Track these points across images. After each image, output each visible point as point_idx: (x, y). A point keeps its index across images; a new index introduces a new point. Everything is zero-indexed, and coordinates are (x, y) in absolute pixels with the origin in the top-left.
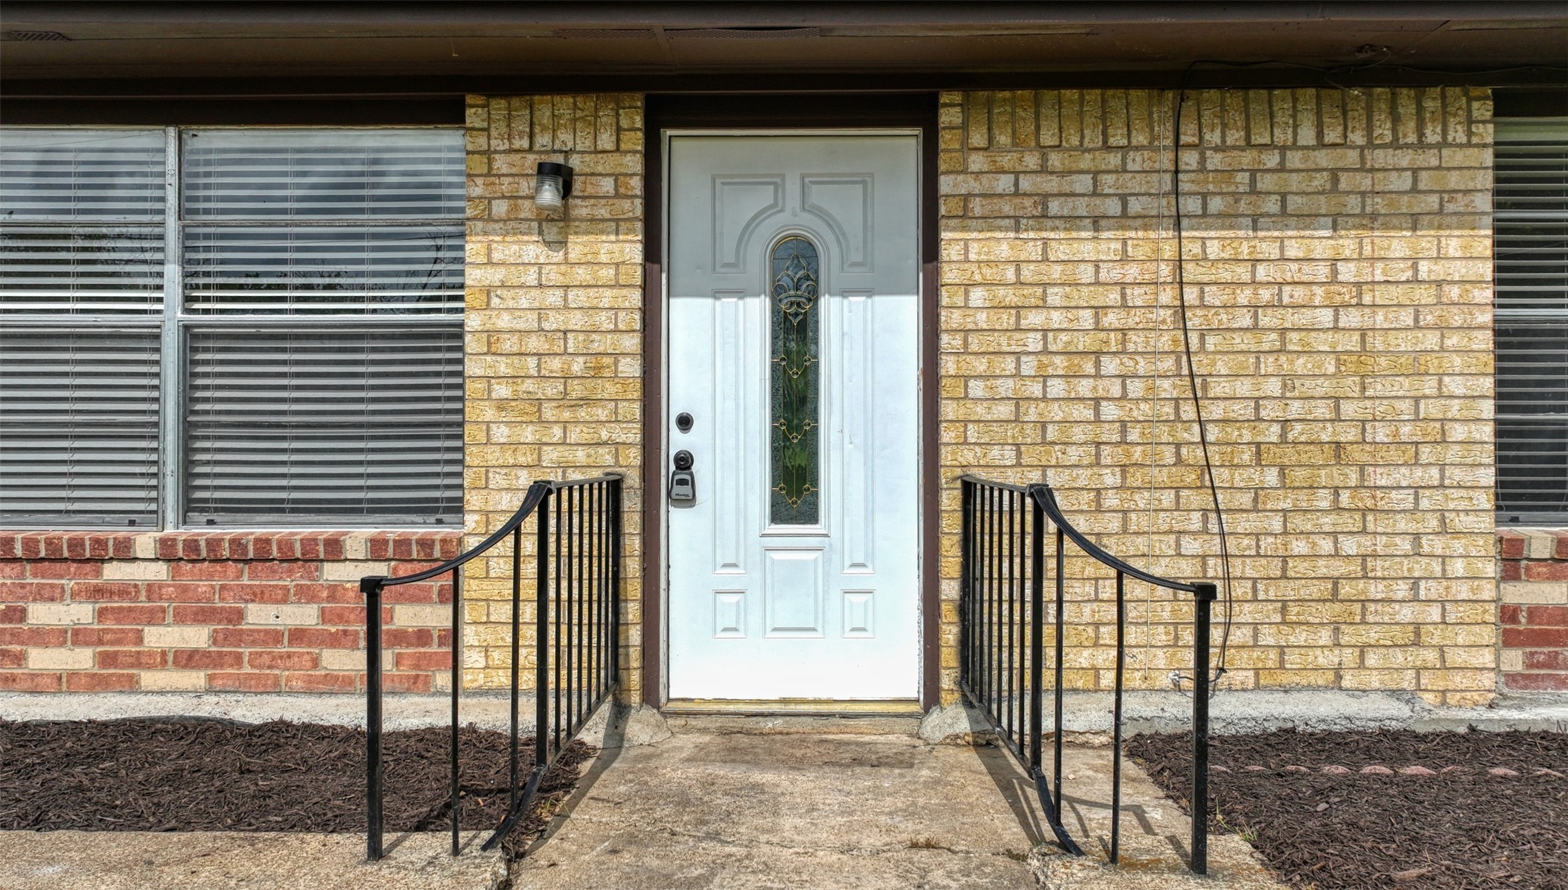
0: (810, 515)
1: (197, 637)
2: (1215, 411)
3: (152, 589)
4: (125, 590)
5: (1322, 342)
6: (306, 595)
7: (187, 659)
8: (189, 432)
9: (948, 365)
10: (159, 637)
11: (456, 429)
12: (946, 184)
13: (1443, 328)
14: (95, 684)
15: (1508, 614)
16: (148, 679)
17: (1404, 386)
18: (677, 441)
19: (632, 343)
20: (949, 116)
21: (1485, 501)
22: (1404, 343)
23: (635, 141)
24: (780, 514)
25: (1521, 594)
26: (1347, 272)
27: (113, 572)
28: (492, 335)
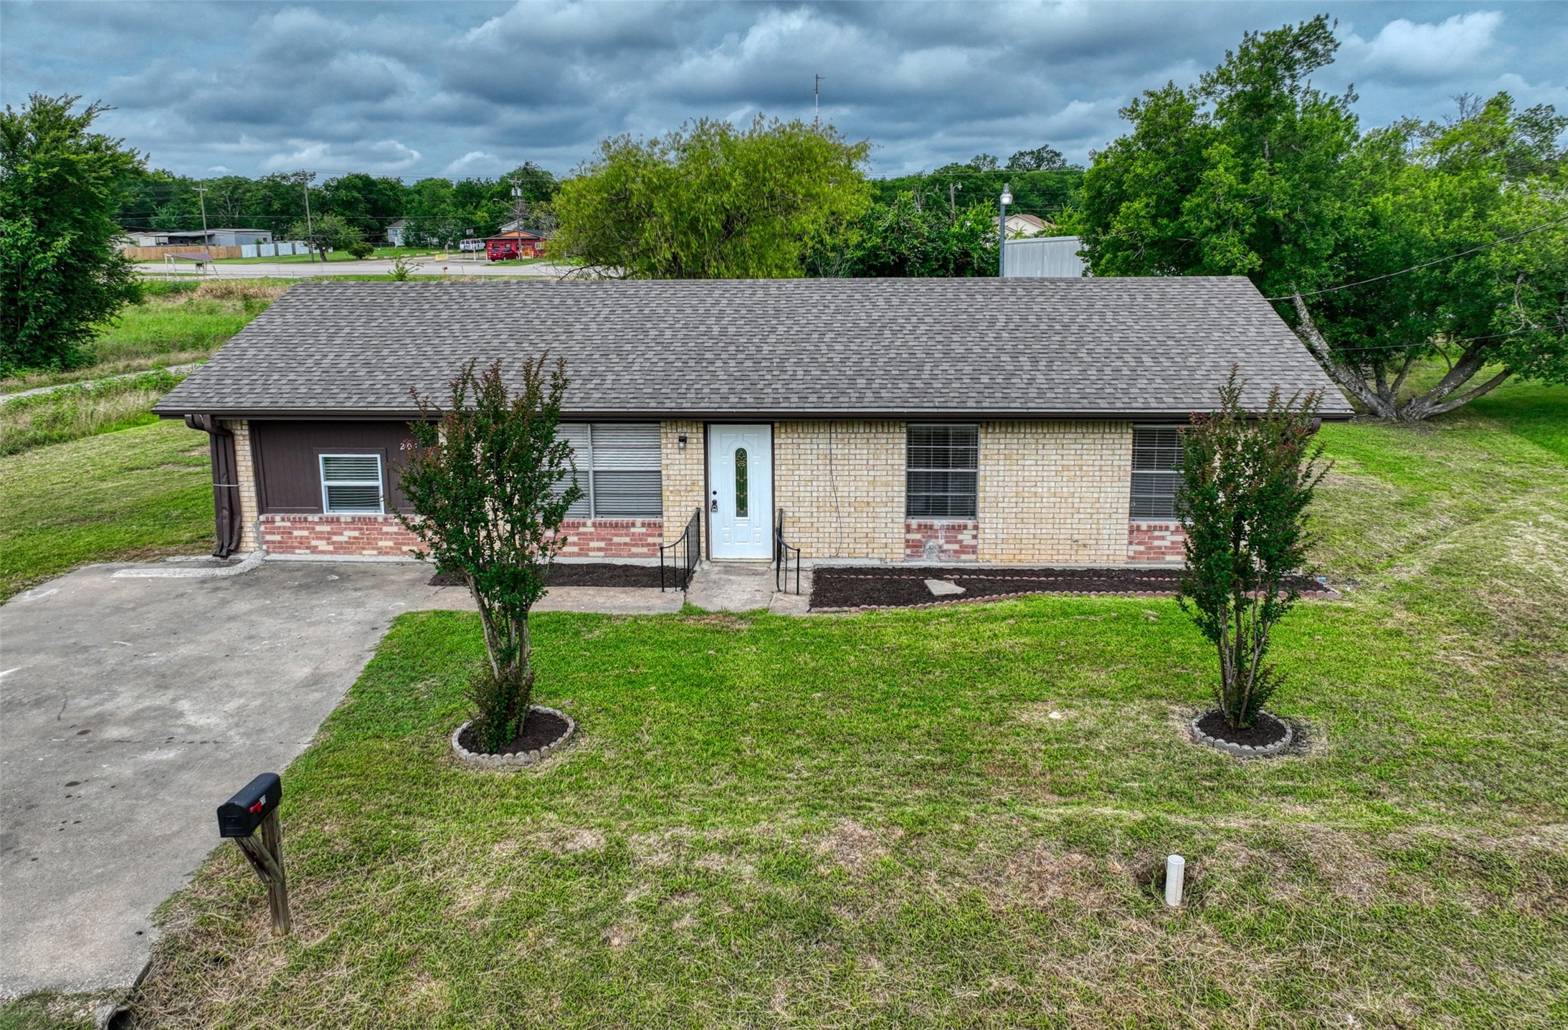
0: (745, 515)
1: (602, 544)
2: (839, 494)
3: (591, 533)
4: (585, 534)
5: (865, 479)
6: (627, 535)
7: (600, 549)
8: (595, 495)
9: (777, 483)
10: (593, 544)
11: (661, 495)
12: (776, 441)
13: (893, 475)
14: (578, 555)
15: (907, 541)
16: (591, 554)
17: (883, 489)
18: (712, 497)
19: (702, 477)
20: (777, 425)
21: (903, 515)
22: (884, 479)
23: (701, 430)
24: (738, 514)
25: (910, 536)
26: (871, 462)
27: (582, 530)
28: (668, 476)
